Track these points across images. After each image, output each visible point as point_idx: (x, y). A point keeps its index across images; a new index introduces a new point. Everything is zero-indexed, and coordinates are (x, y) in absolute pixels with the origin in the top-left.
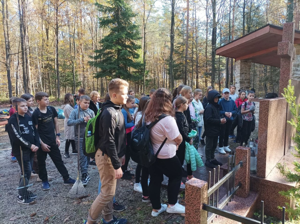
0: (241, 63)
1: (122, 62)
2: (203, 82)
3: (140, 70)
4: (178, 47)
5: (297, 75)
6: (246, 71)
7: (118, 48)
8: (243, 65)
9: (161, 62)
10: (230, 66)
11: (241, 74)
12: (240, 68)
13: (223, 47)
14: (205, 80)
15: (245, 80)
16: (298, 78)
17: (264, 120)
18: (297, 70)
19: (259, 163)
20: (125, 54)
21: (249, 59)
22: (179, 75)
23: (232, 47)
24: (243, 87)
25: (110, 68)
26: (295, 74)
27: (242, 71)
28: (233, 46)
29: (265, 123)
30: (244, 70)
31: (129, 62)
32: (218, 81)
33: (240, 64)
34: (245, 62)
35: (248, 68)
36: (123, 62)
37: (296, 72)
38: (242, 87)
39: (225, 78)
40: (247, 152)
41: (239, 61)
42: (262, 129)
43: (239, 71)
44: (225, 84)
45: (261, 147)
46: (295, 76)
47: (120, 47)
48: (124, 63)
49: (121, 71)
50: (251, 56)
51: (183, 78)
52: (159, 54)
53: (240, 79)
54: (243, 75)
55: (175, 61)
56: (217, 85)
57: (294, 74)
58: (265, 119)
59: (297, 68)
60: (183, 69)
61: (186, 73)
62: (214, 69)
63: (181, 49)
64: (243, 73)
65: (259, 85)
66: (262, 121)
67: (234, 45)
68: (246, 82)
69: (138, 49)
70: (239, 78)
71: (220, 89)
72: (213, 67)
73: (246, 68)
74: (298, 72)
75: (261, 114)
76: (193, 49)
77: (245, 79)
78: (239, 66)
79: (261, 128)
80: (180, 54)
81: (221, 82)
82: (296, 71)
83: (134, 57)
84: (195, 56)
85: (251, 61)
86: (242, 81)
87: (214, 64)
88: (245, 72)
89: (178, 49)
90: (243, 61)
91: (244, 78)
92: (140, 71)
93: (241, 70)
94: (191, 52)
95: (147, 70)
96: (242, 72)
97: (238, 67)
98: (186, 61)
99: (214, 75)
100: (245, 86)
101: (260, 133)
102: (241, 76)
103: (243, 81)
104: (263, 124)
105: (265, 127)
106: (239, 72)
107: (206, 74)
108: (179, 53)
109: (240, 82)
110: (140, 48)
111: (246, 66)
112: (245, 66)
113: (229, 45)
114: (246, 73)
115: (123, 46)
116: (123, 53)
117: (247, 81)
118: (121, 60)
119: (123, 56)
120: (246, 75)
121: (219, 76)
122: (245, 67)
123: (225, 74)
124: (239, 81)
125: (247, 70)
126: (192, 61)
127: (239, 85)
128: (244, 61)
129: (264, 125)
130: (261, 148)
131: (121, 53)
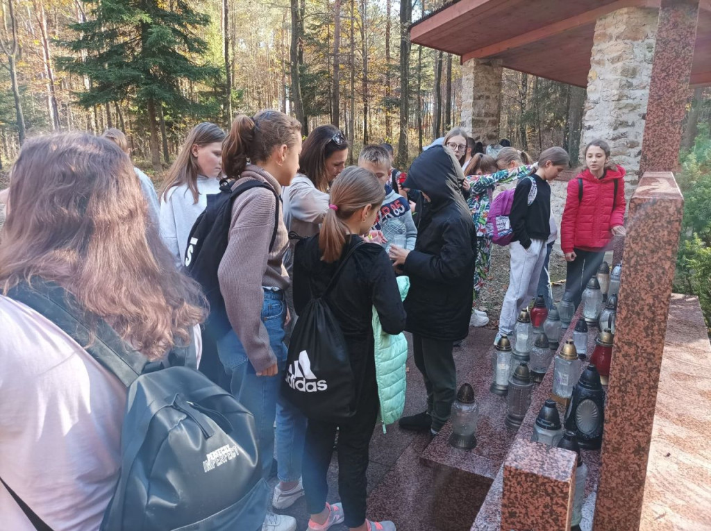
0: (475, 68)
1: (155, 63)
2: (381, 124)
3: (219, 90)
4: (314, 29)
5: (630, 101)
6: (489, 90)
7: (141, 21)
8: (480, 74)
9: (278, 69)
10: (444, 83)
11: (477, 98)
12: (472, 82)
13: (430, 20)
14: (385, 120)
15: (487, 115)
16: (631, 109)
17: (650, 306)
18: (630, 86)
19: (609, 509)
20: (161, 36)
21: (496, 57)
22: (320, 104)
23: (454, 17)
24: (481, 135)
25: (121, 78)
26: (625, 98)
27: (479, 92)
28: (458, 15)
29: (653, 320)
30: (483, 87)
31: (176, 63)
32: (415, 121)
33: (473, 70)
34: (488, 64)
35: (493, 82)
36: (158, 60)
37: (626, 92)
38: (478, 134)
39: (432, 114)
40: (567, 493)
41: (472, 63)
42: (632, 351)
43: (472, 89)
44: (431, 127)
45: (621, 435)
46: (624, 101)
47: (146, 18)
48: (160, 63)
49: (154, 87)
50: (504, 46)
51: (331, 112)
52: (272, 50)
53: (474, 114)
54: (481, 102)
55: (308, 66)
56: (413, 133)
57: (623, 96)
58: (656, 297)
59: (630, 80)
60: (329, 87)
61: (335, 98)
62: (406, 91)
63: (324, 35)
64: (481, 96)
65: (508, 132)
66: (637, 308)
67: (460, 12)
68: (487, 121)
69: (199, 23)
70: (471, 110)
71: (421, 142)
72: (404, 82)
73: (489, 81)
74: (631, 91)
75: (636, 271)
76: (352, 33)
77: (486, 113)
78: (471, 76)
79: (629, 344)
80: (322, 47)
81: (422, 124)
82: (628, 87)
83: (191, 49)
84: (358, 53)
85: (501, 61)
86: (478, 118)
87: (405, 75)
88: (487, 94)
89: (314, 32)
90: (481, 62)
91: (483, 111)
92: (218, 93)
93: (476, 86)
94: (348, 42)
95: (239, 88)
96: (479, 94)
97: (468, 79)
98: (336, 66)
99: (407, 106)
100: (485, 133)
101: (622, 370)
102: (474, 105)
103: (481, 119)
104: (642, 324)
105: (652, 341)
106: (472, 94)
107: (389, 104)
108: (318, 43)
109: (473, 120)
110: (208, 21)
111: (489, 77)
112: (486, 78)
113: (444, 11)
114: (488, 97)
115: (158, 16)
116: (155, 35)
117: (491, 119)
118: (153, 55)
119: (156, 42)
120: (487, 101)
121: (419, 107)
122: (485, 80)
123: (432, 105)
124: (470, 118)
125: (491, 87)
126: (351, 65)
127: (471, 129)
128: (486, 61)
129: (646, 329)
130: (619, 444)
131: (151, 33)
